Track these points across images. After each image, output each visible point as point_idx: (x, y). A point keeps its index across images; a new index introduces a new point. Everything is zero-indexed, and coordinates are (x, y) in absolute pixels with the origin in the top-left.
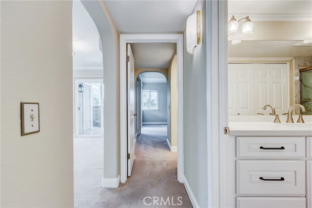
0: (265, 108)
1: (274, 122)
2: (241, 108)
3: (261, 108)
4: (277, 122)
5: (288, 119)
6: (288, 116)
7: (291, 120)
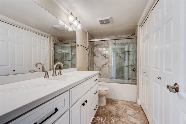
0: (36, 66)
1: (45, 77)
2: (17, 65)
3: (33, 65)
4: (47, 78)
5: (53, 74)
6: (53, 72)
7: (55, 75)
